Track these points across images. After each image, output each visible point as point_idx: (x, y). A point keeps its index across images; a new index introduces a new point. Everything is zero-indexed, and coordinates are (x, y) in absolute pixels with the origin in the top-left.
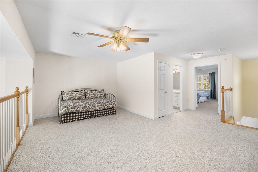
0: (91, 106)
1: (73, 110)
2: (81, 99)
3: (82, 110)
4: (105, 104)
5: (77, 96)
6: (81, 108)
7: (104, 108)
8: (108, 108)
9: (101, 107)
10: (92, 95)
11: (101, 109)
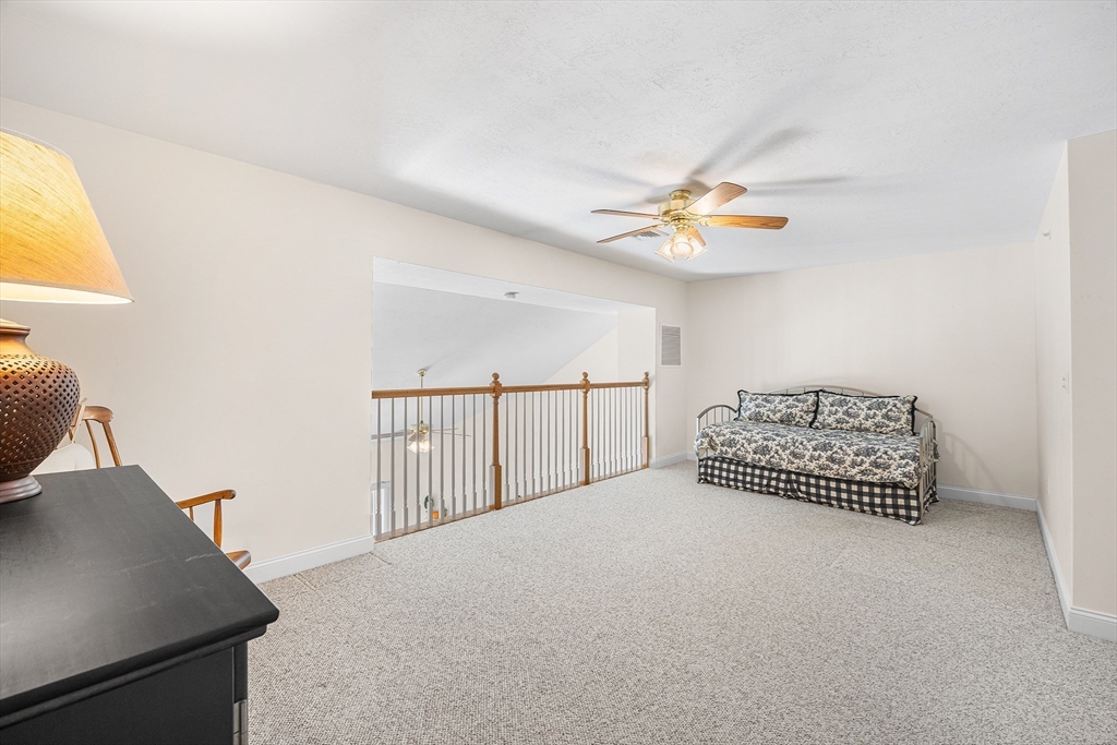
0: (788, 452)
1: (726, 453)
2: (794, 423)
3: (753, 459)
4: (849, 459)
5: (780, 411)
6: (750, 450)
7: (842, 471)
8: (864, 478)
9: (828, 466)
10: (840, 415)
11: (828, 474)
